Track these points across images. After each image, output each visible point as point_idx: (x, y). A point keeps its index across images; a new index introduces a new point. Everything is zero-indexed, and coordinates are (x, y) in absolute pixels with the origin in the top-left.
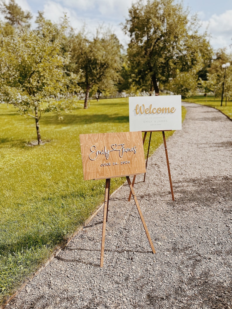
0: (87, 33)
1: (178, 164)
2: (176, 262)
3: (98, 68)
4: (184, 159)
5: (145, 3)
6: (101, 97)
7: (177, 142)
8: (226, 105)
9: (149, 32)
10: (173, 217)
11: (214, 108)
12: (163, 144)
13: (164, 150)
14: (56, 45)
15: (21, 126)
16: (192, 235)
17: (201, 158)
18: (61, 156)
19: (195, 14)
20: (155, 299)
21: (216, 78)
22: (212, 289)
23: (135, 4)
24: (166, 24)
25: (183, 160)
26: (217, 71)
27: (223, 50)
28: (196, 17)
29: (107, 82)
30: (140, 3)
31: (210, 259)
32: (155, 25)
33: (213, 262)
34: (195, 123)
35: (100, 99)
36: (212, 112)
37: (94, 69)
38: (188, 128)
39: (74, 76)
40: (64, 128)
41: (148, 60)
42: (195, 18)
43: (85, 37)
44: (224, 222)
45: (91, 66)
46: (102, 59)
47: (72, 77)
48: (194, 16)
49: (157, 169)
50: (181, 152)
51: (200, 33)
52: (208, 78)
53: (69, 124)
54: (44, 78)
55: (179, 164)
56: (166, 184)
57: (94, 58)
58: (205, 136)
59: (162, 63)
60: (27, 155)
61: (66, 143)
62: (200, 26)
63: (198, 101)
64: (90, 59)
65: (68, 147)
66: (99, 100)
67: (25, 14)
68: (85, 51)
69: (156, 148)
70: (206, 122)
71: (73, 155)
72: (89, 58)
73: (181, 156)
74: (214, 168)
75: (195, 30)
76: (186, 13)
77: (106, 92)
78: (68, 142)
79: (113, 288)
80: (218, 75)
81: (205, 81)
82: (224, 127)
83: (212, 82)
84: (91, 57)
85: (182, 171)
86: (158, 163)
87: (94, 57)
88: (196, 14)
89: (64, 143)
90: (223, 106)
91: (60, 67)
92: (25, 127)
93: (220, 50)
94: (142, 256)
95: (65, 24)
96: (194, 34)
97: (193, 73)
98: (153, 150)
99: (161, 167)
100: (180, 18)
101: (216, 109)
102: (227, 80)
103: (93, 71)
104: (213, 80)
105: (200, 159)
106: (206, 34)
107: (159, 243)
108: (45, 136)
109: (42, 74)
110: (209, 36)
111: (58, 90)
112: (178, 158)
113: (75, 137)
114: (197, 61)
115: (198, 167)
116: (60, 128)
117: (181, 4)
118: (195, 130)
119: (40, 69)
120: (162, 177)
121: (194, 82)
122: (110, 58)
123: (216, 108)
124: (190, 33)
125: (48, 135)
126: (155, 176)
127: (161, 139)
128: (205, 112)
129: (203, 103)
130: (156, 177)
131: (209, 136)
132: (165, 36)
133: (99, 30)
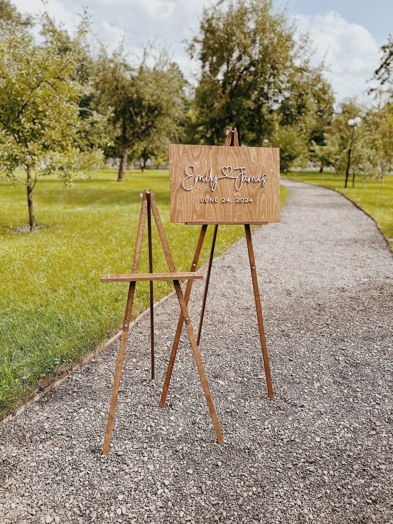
0: (128, 54)
1: (265, 267)
2: (246, 411)
3: (144, 114)
4: (277, 261)
5: (224, 8)
6: (148, 166)
7: (267, 235)
8: (353, 186)
9: (230, 57)
10: (248, 344)
11: (334, 190)
12: (244, 239)
13: (245, 247)
14: (68, 62)
15: (3, 203)
16: (277, 371)
17: (305, 261)
18: (67, 249)
19: (305, 32)
20: (203, 465)
21: (339, 141)
22: (301, 451)
23: (208, 10)
24: (258, 45)
25: (274, 262)
26: (340, 131)
27: (352, 100)
28: (308, 38)
29: (159, 139)
30: (217, 8)
31: (303, 406)
32: (240, 45)
33: (307, 411)
34: (300, 211)
35: (146, 169)
36: (329, 195)
37: (137, 115)
38: (288, 216)
39: (98, 117)
40: (79, 209)
41: (227, 103)
42: (305, 38)
43: (124, 60)
44: (332, 352)
45: (131, 109)
46: (151, 99)
47: (95, 120)
48: (305, 36)
49: (230, 274)
50: (272, 250)
51: (313, 65)
52: (325, 141)
53: (90, 204)
54: (45, 116)
55: (267, 267)
56: (242, 295)
57: (138, 96)
58: (314, 229)
59: (249, 109)
60: (7, 247)
61: (78, 231)
62: (314, 52)
63: (309, 180)
64: (132, 97)
65: (83, 237)
66: (145, 171)
67: (23, 19)
68: (123, 84)
69: (232, 243)
70: (318, 209)
71: (89, 249)
72: (130, 95)
73: (272, 257)
74: (324, 274)
75: (306, 58)
76: (292, 30)
77: (159, 158)
78: (83, 229)
79: (132, 449)
80: (342, 138)
81: (320, 147)
82: (346, 218)
83: (332, 149)
84: (132, 94)
85: (271, 278)
86: (233, 265)
87: (137, 94)
88: (308, 33)
89: (75, 231)
90: (349, 188)
91: (74, 99)
92: (11, 206)
93: (347, 100)
94: (189, 401)
95: (83, 26)
96: (303, 65)
97: (299, 128)
98: (226, 245)
99: (238, 271)
100: (281, 36)
101: (337, 192)
102: (355, 145)
103: (135, 117)
104: (333, 144)
105: (303, 262)
106: (323, 66)
107: (221, 382)
108: (44, 219)
109: (40, 109)
110: (328, 70)
111: (70, 140)
112: (268, 259)
113: (97, 223)
114: (306, 108)
115: (297, 272)
116: (73, 208)
117: (283, 14)
118: (299, 220)
119: (38, 100)
120: (238, 286)
121: (302, 145)
122: (166, 98)
123: (337, 189)
124: (297, 63)
125: (49, 218)
126: (225, 284)
127: (241, 230)
128: (319, 196)
129: (317, 183)
130: (228, 285)
131: (320, 229)
132: (256, 65)
133: (148, 50)
